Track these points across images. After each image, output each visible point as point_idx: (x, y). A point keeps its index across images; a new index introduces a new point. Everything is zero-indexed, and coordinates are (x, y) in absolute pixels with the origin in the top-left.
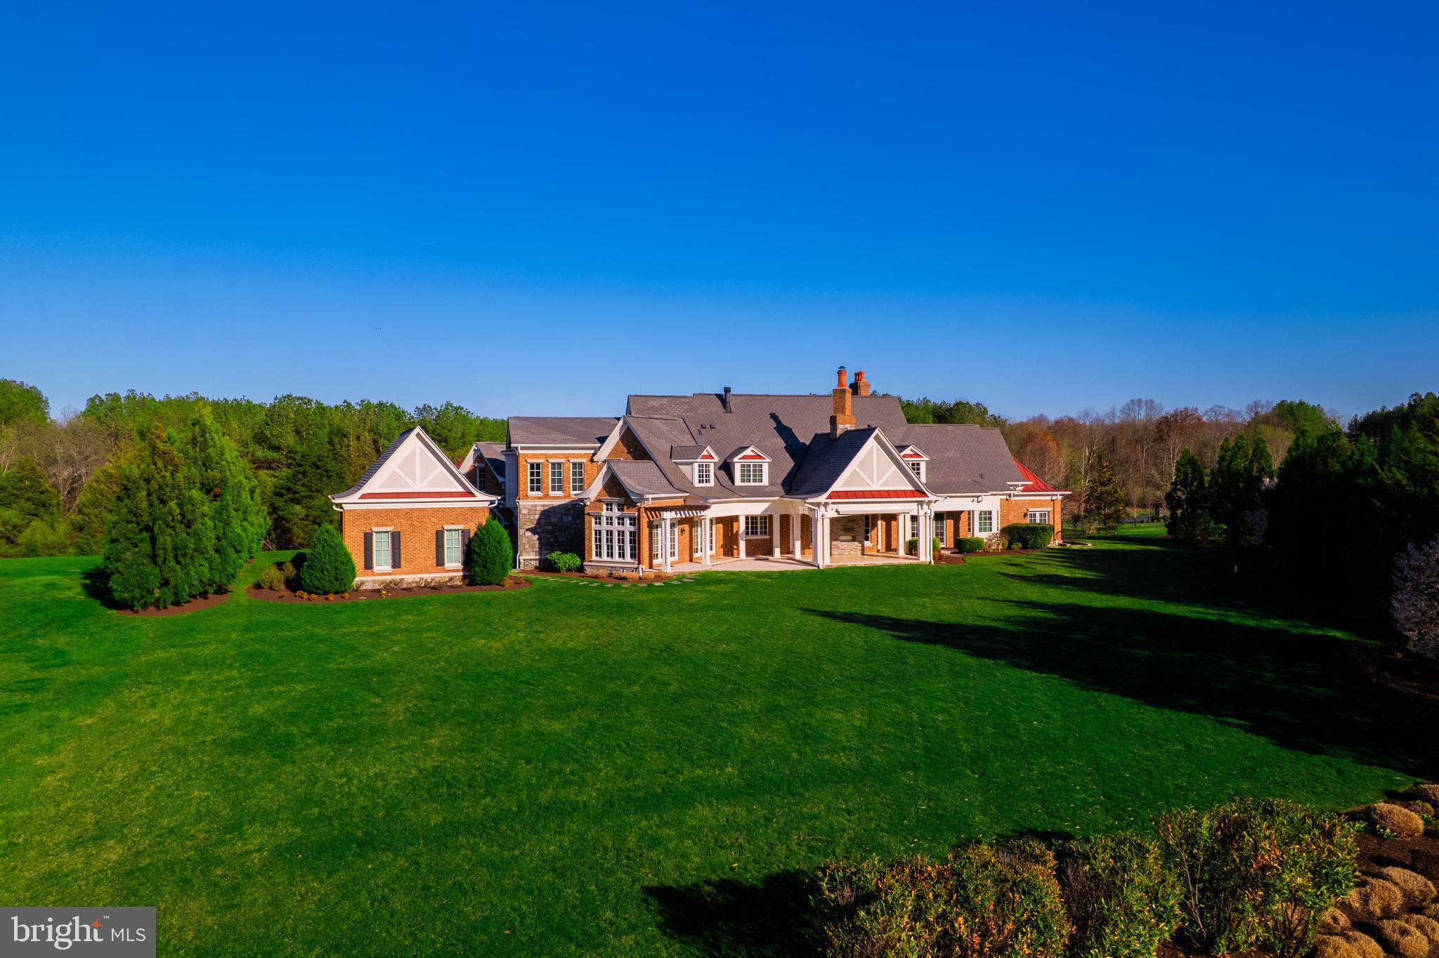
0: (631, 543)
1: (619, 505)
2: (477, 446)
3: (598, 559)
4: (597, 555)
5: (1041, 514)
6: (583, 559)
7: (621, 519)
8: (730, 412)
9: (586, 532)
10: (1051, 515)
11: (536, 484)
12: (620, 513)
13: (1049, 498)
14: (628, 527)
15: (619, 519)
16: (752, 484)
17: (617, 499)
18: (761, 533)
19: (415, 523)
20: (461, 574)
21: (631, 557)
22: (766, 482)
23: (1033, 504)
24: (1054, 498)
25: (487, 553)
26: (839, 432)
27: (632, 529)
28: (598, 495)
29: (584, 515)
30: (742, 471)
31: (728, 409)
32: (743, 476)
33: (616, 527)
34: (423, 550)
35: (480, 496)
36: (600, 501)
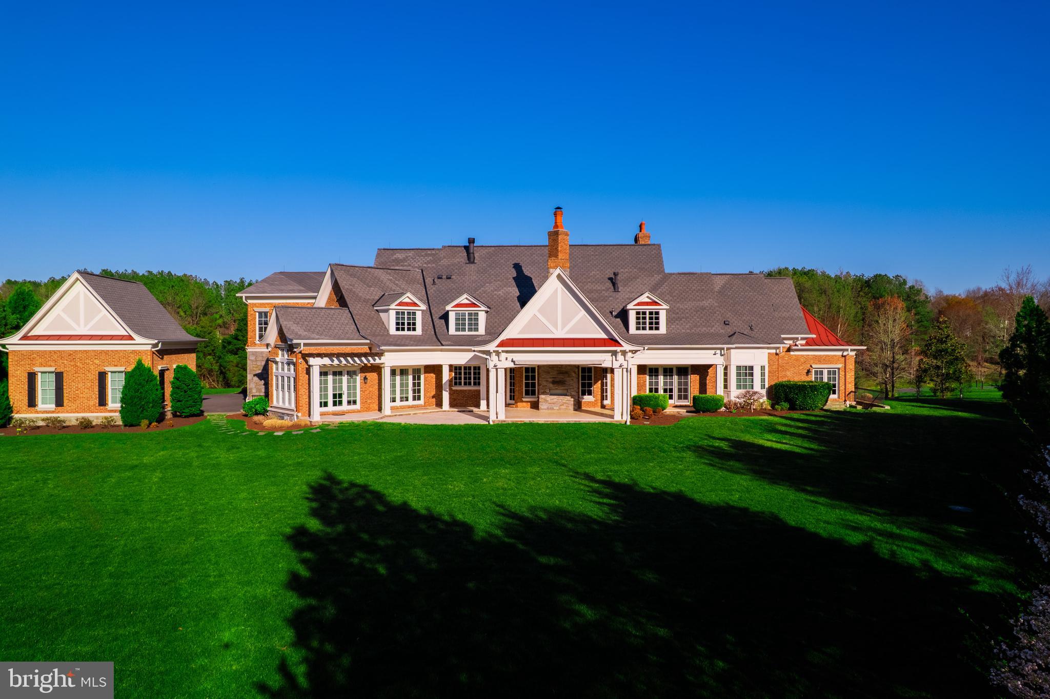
1: (287, 351)
3: (277, 404)
4: (276, 401)
5: (829, 373)
8: (473, 262)
9: (270, 378)
10: (842, 373)
12: (288, 358)
13: (840, 353)
15: (287, 364)
16: (467, 333)
17: (285, 346)
18: (465, 384)
19: (78, 364)
20: (120, 414)
22: (481, 331)
23: (819, 360)
24: (845, 353)
28: (275, 341)
30: (457, 319)
31: (472, 260)
32: (457, 324)
33: (286, 372)
34: (87, 390)
35: (138, 339)
36: (276, 347)
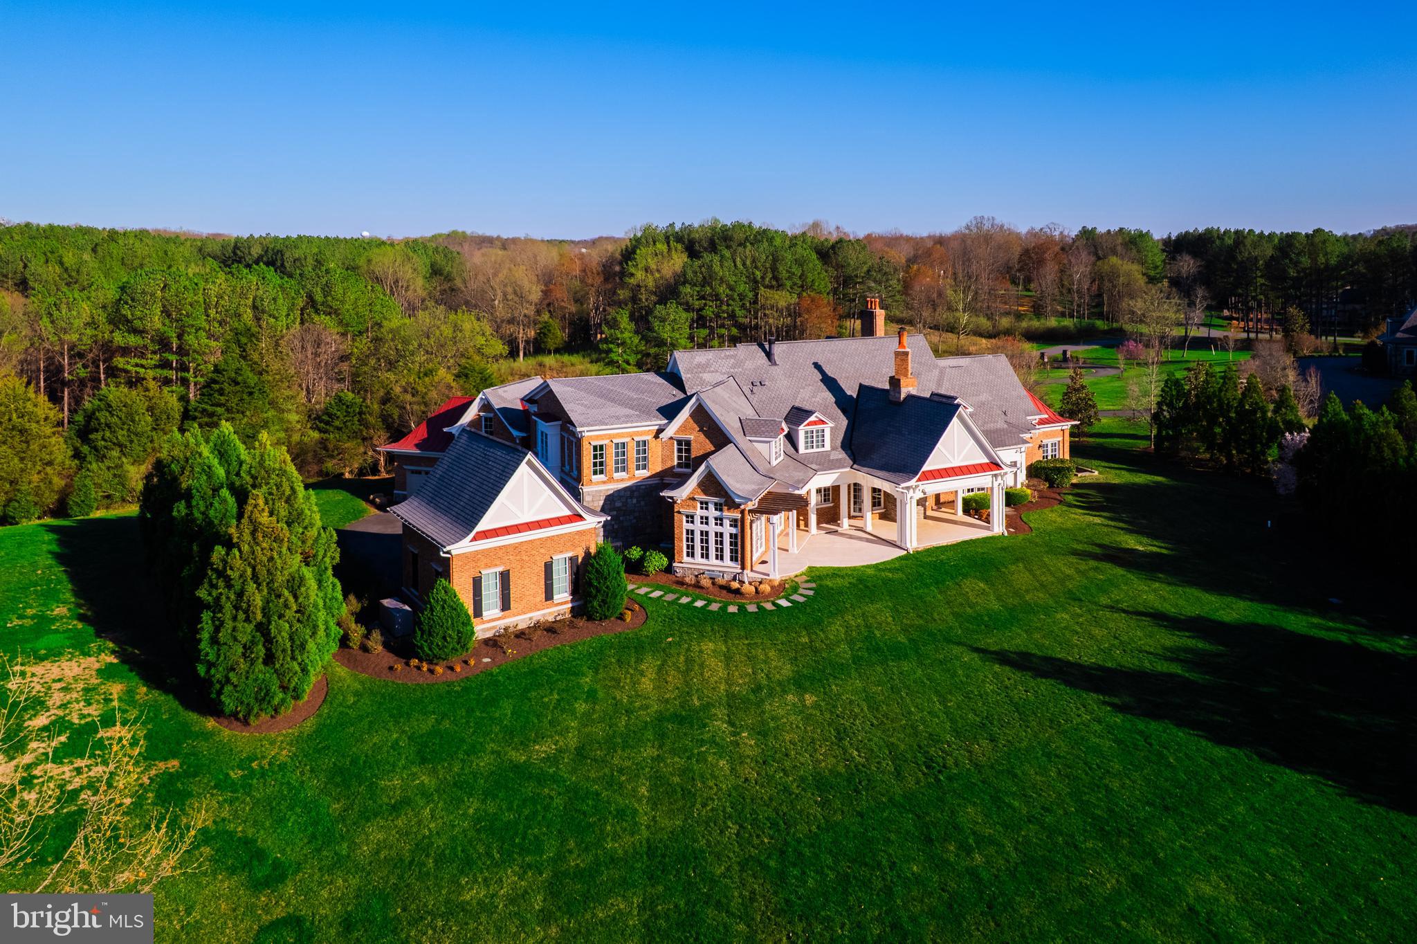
0: (731, 545)
1: (716, 504)
2: (484, 394)
3: (689, 559)
4: (688, 555)
5: (1052, 444)
6: (671, 558)
7: (719, 521)
8: (775, 364)
9: (676, 531)
11: (599, 467)
12: (718, 513)
13: (1061, 428)
14: (727, 529)
15: (716, 519)
16: (815, 450)
17: (716, 500)
19: (524, 558)
20: (570, 605)
21: (732, 560)
22: (828, 447)
23: (1047, 435)
24: (1065, 427)
25: (607, 587)
26: (903, 396)
27: (734, 531)
28: (692, 493)
29: (673, 512)
30: (807, 438)
31: (774, 362)
32: (807, 443)
33: (712, 528)
34: (533, 586)
35: (589, 519)
36: (693, 499)
